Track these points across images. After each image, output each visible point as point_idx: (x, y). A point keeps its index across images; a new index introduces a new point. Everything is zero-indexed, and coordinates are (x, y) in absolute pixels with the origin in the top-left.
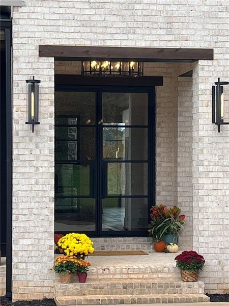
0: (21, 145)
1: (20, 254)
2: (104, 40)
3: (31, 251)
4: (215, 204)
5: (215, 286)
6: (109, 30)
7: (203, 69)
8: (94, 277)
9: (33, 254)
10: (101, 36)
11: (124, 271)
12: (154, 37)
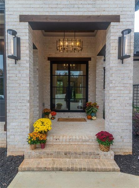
0: (11, 72)
1: (11, 130)
2: (56, 12)
3: (17, 129)
4: (119, 105)
5: (118, 151)
6: (59, 6)
7: (113, 28)
8: (51, 143)
9: (18, 130)
10: (54, 10)
11: (68, 140)
12: (85, 10)
